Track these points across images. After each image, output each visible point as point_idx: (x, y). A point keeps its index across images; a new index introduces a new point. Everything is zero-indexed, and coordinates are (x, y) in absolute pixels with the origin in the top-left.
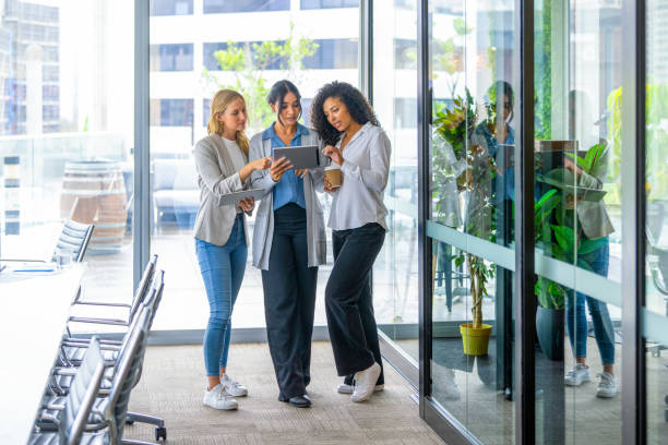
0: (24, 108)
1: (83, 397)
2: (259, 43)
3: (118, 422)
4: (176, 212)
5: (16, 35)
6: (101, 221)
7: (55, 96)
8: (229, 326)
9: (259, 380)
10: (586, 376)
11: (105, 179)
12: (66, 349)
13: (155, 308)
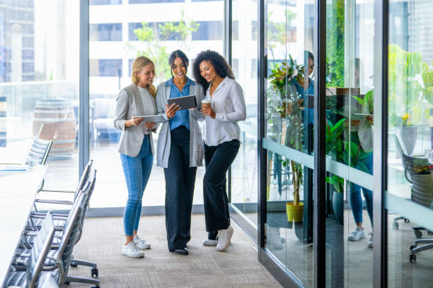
0: (10, 64)
1: (42, 248)
2: (162, 24)
3: (65, 264)
4: (109, 132)
5: (5, 17)
6: (59, 138)
7: (32, 57)
8: (140, 205)
9: (158, 238)
10: (363, 234)
11: (62, 112)
12: (34, 220)
13: (90, 194)
